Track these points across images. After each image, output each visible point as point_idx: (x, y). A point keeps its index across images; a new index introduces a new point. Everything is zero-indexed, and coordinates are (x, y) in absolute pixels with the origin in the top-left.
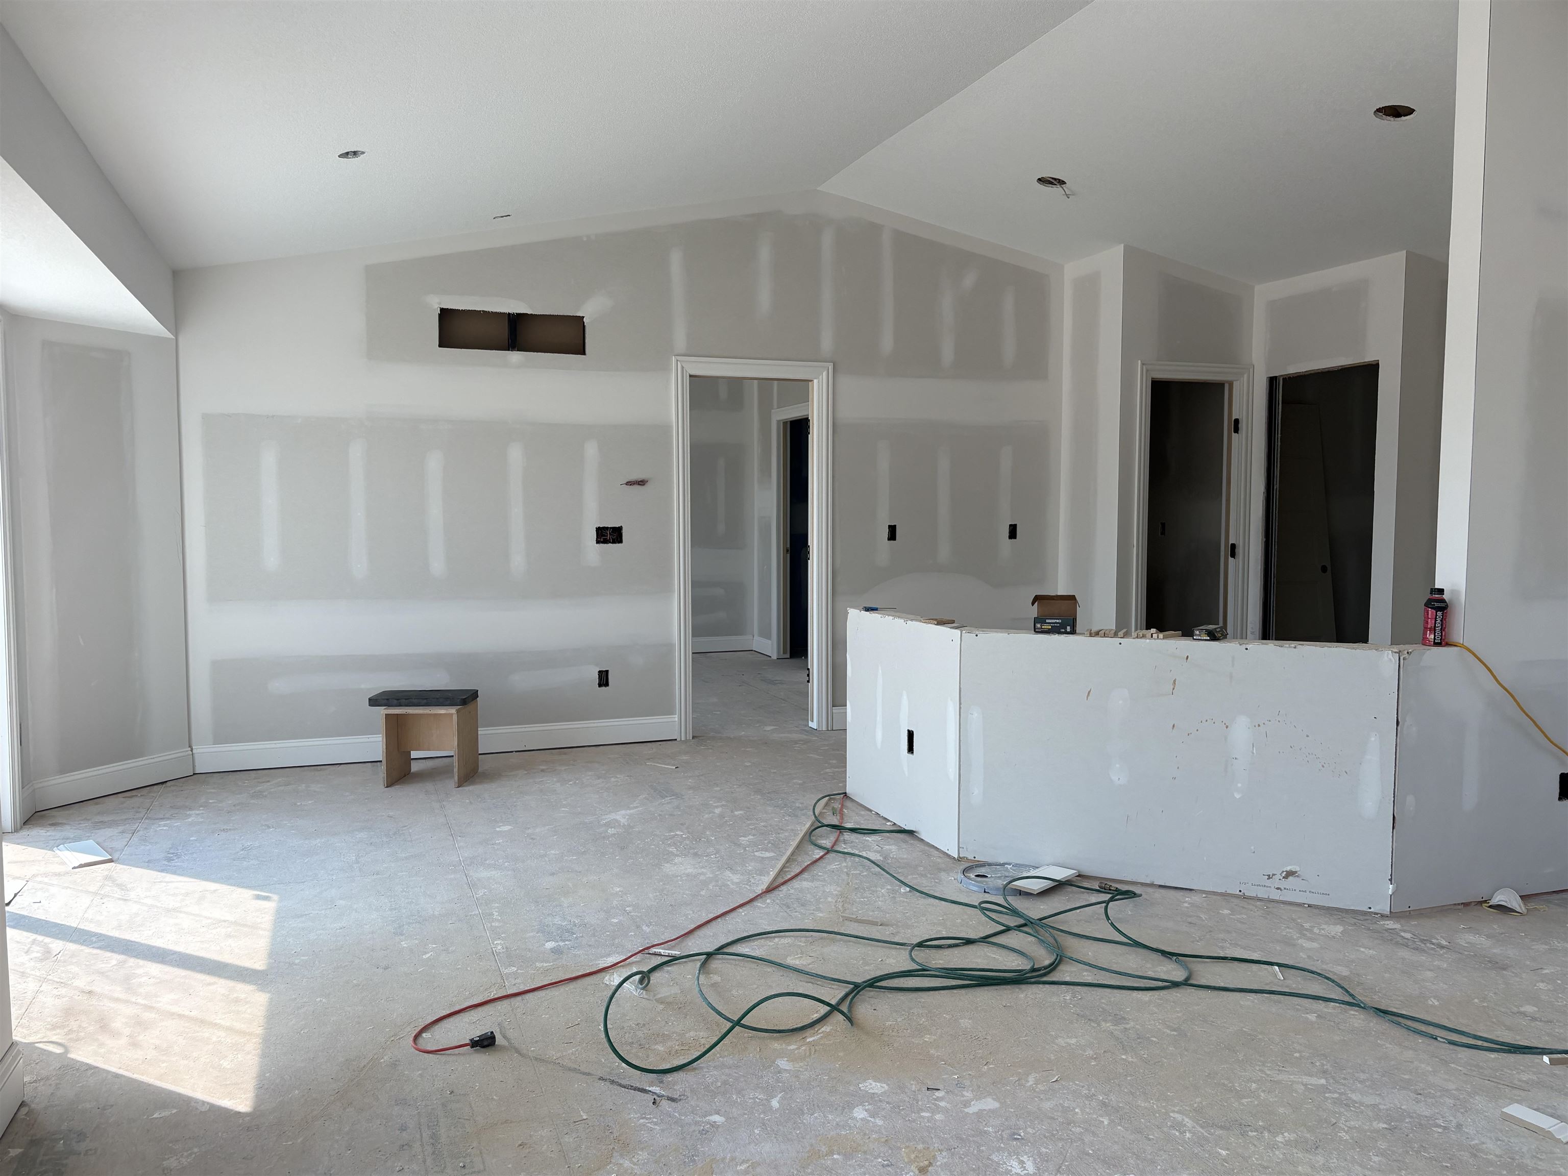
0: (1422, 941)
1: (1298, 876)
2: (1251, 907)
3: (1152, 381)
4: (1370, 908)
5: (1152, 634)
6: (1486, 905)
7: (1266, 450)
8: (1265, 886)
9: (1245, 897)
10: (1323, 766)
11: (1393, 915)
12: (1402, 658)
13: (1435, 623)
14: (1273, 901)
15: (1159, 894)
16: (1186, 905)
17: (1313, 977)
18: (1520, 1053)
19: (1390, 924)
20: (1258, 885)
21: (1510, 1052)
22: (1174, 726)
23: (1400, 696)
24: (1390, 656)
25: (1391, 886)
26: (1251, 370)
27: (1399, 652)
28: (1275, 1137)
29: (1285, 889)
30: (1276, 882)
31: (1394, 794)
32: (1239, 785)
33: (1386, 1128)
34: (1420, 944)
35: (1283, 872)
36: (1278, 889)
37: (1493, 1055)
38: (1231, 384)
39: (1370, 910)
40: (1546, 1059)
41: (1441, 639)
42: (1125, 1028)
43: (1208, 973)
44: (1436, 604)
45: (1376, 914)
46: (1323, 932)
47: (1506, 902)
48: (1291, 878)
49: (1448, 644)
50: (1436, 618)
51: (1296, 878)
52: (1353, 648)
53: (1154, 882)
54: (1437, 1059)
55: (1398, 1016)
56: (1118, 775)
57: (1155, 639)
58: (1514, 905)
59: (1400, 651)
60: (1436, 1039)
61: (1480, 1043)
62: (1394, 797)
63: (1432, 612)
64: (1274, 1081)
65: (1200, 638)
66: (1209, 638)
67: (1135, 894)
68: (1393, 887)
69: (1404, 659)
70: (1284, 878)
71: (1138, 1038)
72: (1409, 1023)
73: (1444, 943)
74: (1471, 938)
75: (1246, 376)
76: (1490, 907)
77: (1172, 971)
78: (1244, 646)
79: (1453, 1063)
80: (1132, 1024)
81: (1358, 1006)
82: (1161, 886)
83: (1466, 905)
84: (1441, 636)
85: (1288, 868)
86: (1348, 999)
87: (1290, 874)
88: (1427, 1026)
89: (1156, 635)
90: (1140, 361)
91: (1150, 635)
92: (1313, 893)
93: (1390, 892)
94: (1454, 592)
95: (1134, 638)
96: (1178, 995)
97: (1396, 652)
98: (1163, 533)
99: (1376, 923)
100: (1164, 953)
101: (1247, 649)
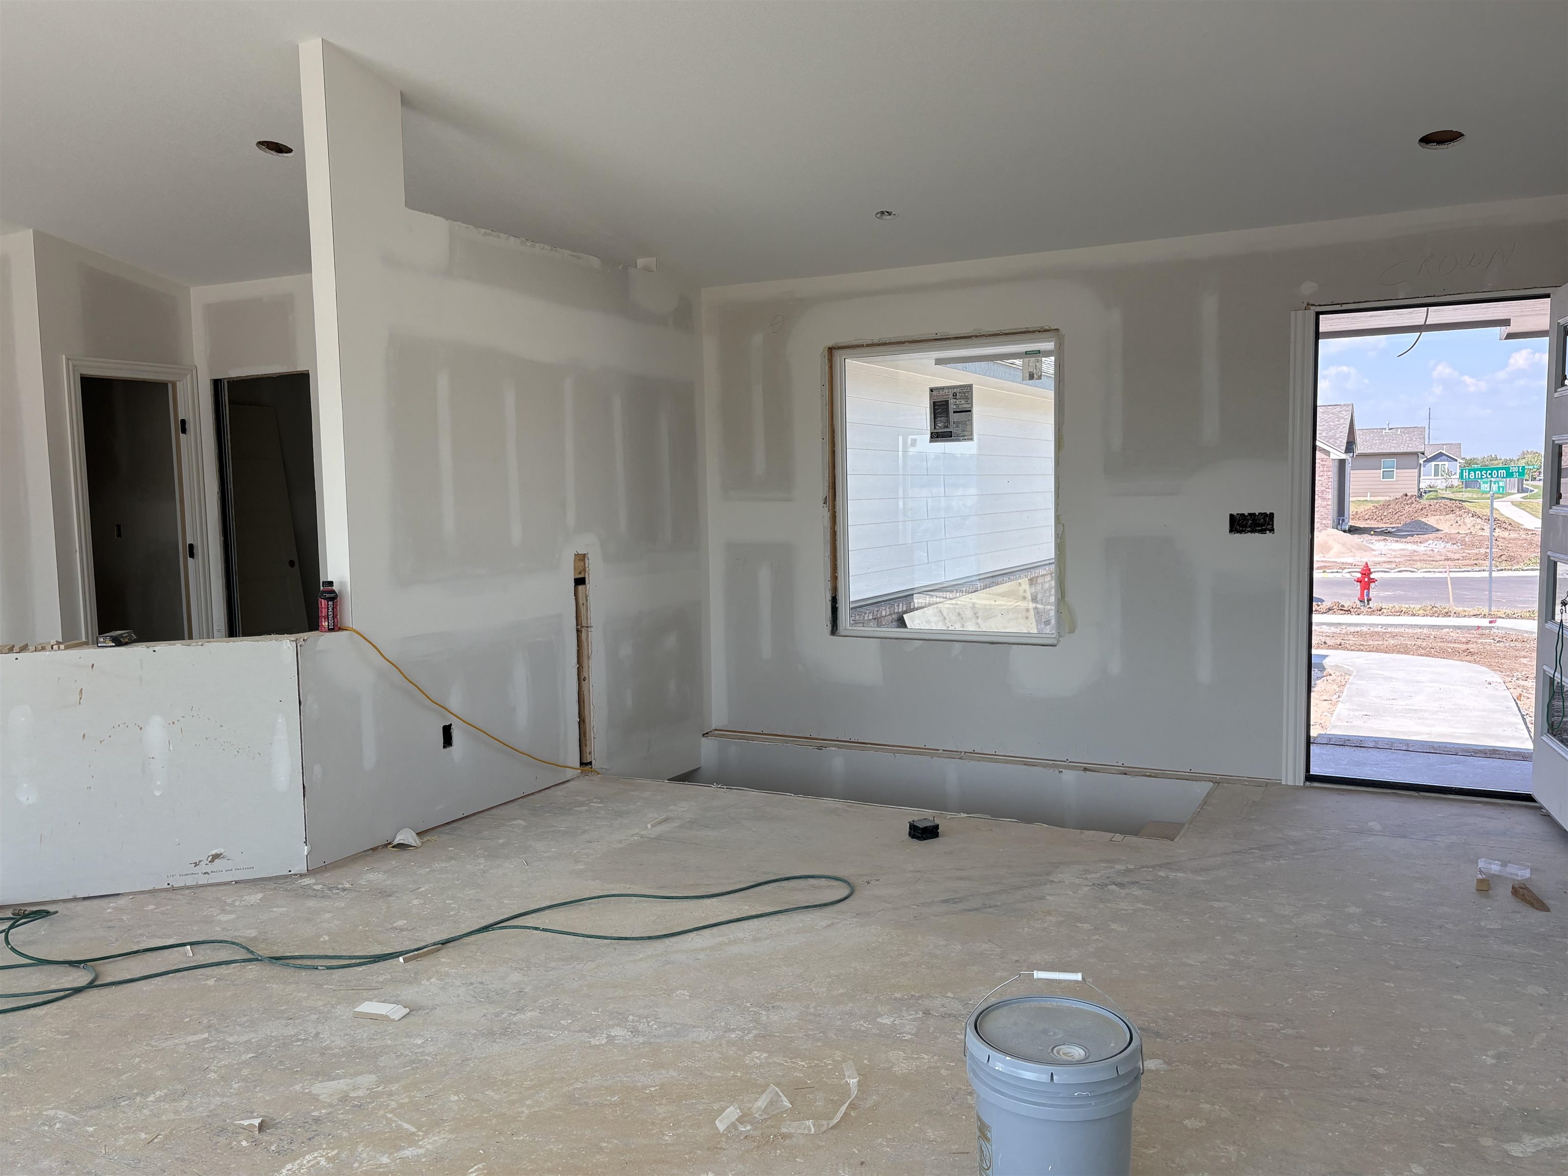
0: (330, 889)
1: (223, 858)
2: (178, 897)
3: (81, 377)
4: (290, 871)
5: (52, 646)
6: (391, 846)
7: (217, 451)
8: (192, 874)
9: (174, 889)
10: (238, 752)
11: (310, 872)
12: (298, 645)
13: (328, 612)
14: (202, 886)
15: (79, 907)
16: (109, 910)
17: (221, 946)
18: (383, 960)
19: (307, 881)
20: (185, 875)
21: (375, 962)
22: (84, 735)
23: (300, 678)
24: (289, 645)
25: (306, 847)
26: (194, 371)
27: (296, 641)
28: (145, 1099)
29: (212, 872)
30: (203, 868)
31: (302, 766)
32: (159, 783)
33: (253, 1057)
34: (328, 892)
35: (209, 856)
36: (205, 873)
37: (360, 969)
38: (174, 384)
39: (290, 873)
40: (401, 959)
41: (334, 625)
42: (13, 1048)
43: (113, 971)
44: (327, 595)
45: (296, 875)
46: (243, 902)
47: (404, 840)
48: (217, 861)
49: (340, 629)
50: (328, 607)
51: (222, 859)
52: (256, 641)
53: (76, 896)
54: (314, 985)
55: (290, 959)
56: (27, 796)
57: (56, 651)
58: (410, 841)
59: (297, 639)
60: (317, 968)
61: (353, 961)
62: (303, 769)
63: (325, 602)
64: (159, 1050)
65: (105, 645)
66: (114, 644)
67: (49, 912)
68: (308, 849)
69: (300, 646)
70: (210, 862)
71: (25, 1053)
72: (299, 962)
73: (348, 886)
74: (371, 876)
75: (188, 377)
76: (393, 847)
77: (80, 978)
78: (151, 649)
79: (326, 984)
80: (20, 1041)
81: (257, 960)
82: (85, 899)
83: (374, 849)
84: (334, 622)
85: (214, 852)
86: (250, 956)
87: (216, 857)
88: (312, 960)
89: (57, 646)
90: (64, 356)
91: (50, 646)
92: (238, 869)
93: (306, 854)
94: (342, 583)
95: (32, 652)
96: (79, 999)
97: (293, 641)
98: (119, 535)
99: (294, 883)
100: (71, 963)
101: (154, 651)
